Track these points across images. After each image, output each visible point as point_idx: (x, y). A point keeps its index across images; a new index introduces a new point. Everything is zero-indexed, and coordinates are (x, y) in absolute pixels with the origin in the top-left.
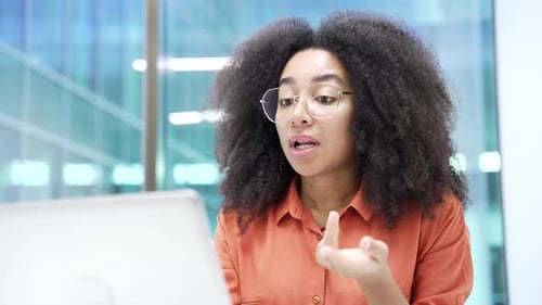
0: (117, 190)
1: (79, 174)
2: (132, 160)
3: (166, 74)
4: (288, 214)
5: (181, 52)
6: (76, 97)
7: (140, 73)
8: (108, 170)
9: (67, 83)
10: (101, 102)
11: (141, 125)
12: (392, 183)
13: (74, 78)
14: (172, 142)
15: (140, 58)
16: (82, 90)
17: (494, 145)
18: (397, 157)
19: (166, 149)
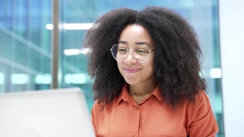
0: (38, 87)
1: (19, 79)
2: (45, 72)
3: (63, 31)
4: (122, 100)
5: (70, 20)
6: (17, 41)
7: (49, 30)
8: (33, 77)
9: (13, 35)
10: (30, 44)
11: (51, 56)
12: (174, 91)
13: (17, 32)
14: (65, 64)
15: (50, 23)
16: (20, 38)
17: (218, 65)
18: (177, 79)
19: (63, 67)
